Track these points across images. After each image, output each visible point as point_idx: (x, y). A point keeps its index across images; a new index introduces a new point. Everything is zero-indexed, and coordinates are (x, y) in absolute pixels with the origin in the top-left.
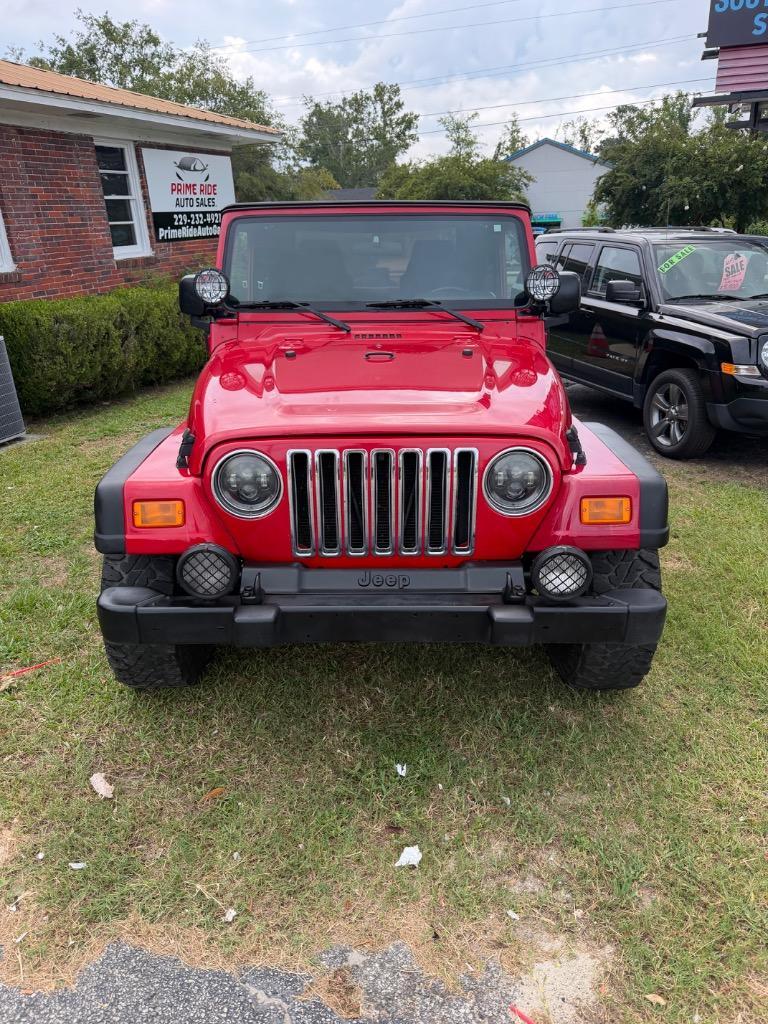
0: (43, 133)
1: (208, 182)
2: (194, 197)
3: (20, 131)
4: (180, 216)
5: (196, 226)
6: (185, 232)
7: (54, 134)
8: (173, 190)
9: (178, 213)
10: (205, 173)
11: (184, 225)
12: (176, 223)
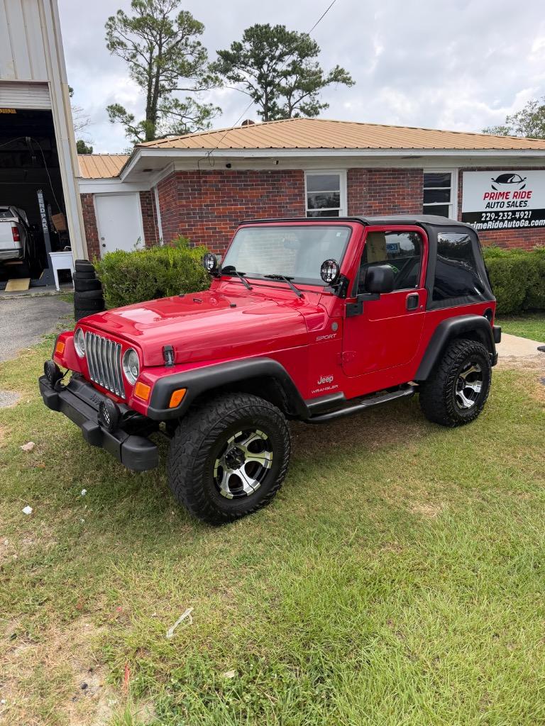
0: (386, 170)
1: (523, 190)
2: (506, 201)
3: (370, 170)
4: (489, 214)
5: (503, 221)
6: (490, 225)
7: (394, 170)
8: (485, 197)
9: (486, 213)
10: (522, 184)
11: (490, 220)
12: (483, 219)
